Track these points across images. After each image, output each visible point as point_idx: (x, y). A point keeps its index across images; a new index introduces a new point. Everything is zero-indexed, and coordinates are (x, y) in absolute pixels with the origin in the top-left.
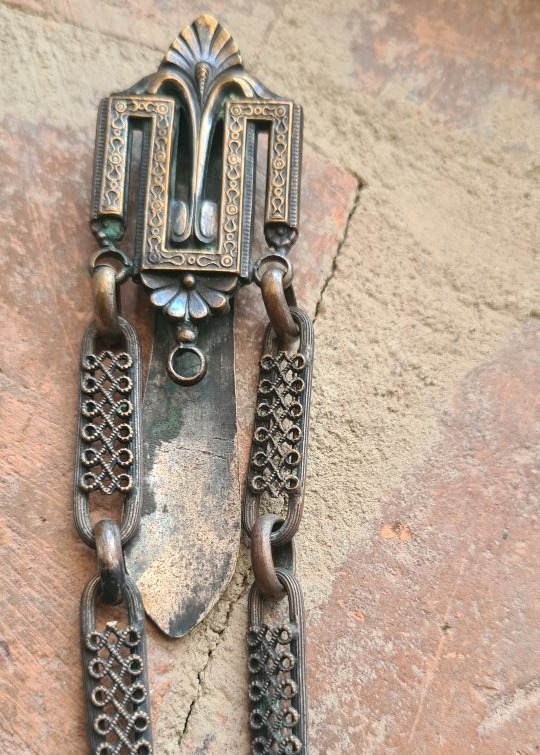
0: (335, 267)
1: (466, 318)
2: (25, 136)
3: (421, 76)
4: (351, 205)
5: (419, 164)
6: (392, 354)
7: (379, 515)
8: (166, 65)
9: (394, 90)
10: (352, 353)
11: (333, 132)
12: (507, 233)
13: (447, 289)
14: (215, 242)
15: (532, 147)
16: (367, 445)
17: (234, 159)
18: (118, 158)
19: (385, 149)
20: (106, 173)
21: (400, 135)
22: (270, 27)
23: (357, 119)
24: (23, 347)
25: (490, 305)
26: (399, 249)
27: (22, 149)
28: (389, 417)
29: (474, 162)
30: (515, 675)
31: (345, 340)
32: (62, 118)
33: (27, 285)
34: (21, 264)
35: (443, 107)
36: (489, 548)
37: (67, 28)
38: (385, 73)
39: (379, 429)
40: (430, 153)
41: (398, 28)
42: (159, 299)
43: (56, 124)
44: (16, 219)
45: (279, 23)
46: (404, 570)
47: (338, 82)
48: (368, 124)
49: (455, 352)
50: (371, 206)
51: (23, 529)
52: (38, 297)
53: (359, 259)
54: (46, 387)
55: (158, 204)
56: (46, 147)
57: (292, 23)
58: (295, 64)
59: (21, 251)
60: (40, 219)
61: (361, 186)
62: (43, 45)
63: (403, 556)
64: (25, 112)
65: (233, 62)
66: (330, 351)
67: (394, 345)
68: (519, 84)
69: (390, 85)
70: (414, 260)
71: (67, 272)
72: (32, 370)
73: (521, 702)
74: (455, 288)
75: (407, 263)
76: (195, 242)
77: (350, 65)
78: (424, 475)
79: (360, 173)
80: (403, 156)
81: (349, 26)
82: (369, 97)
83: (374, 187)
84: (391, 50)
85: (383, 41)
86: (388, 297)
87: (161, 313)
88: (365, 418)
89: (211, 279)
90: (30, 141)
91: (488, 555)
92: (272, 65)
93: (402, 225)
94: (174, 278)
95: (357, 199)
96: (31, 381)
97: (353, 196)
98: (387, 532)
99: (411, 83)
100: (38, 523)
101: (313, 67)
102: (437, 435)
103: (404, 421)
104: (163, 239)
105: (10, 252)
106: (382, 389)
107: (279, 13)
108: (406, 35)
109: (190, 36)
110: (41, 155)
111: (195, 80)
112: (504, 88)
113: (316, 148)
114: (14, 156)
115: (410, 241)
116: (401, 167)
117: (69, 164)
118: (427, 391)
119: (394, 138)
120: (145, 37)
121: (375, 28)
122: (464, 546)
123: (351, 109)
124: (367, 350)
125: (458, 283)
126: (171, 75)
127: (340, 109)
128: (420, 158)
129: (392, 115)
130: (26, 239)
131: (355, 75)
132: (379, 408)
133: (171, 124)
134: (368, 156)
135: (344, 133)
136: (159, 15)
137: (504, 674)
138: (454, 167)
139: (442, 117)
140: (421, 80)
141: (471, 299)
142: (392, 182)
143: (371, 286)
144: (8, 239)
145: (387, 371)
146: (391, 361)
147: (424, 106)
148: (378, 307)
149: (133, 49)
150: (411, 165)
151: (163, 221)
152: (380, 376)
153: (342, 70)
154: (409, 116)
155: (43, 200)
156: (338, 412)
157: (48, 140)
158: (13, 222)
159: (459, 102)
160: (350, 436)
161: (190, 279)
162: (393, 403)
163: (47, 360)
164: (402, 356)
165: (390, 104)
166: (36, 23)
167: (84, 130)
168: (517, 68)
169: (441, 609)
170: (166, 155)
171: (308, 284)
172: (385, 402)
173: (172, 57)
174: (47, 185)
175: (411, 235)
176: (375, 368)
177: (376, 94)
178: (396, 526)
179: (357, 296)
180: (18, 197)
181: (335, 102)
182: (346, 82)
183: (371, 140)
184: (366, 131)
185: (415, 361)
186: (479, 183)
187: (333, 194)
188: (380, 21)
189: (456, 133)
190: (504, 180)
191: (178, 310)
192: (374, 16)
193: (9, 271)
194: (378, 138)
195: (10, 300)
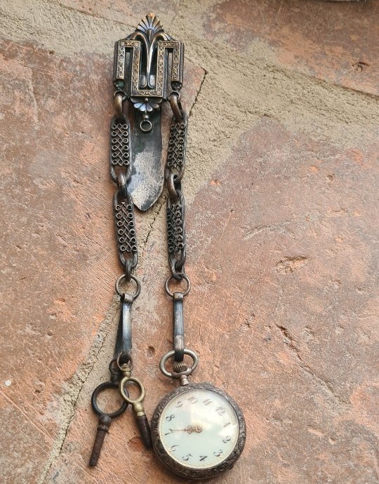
0: (196, 100)
1: (241, 116)
2: (88, 57)
3: (228, 35)
4: (202, 79)
5: (227, 65)
6: (216, 128)
7: (210, 178)
8: (138, 30)
9: (218, 40)
10: (202, 127)
11: (196, 55)
12: (257, 88)
13: (235, 107)
14: (154, 88)
15: (266, 59)
16: (206, 156)
17: (161, 61)
18: (122, 61)
19: (215, 61)
20: (118, 66)
21: (220, 55)
22: (174, 19)
23: (205, 50)
24: (90, 125)
25: (250, 112)
26: (219, 94)
27: (87, 61)
28: (214, 148)
29: (246, 65)
30: (254, 224)
31: (199, 123)
32: (101, 51)
33: (91, 106)
34: (89, 99)
35: (235, 46)
36: (247, 187)
37: (101, 20)
38: (215, 34)
39: (210, 151)
40: (230, 61)
41: (220, 18)
42: (137, 106)
43: (99, 53)
45: (177, 17)
46: (217, 193)
47: (198, 37)
48: (209, 52)
49: (238, 127)
50: (209, 80)
51: (93, 180)
52: (95, 109)
53: (205, 97)
54: (99, 138)
55: (136, 76)
56: (96, 61)
57: (182, 17)
58: (183, 31)
59: (88, 95)
60: (95, 84)
61: (206, 74)
62: (93, 26)
63: (218, 190)
64: (88, 49)
65: (160, 29)
66: (194, 127)
67: (216, 125)
68: (263, 37)
69: (216, 38)
70: (224, 97)
71: (104, 101)
72: (94, 132)
73: (256, 232)
74: (238, 106)
75: (221, 99)
76: (148, 88)
77: (202, 32)
78: (225, 166)
79: (206, 69)
80: (221, 63)
81: (202, 17)
82: (209, 43)
83: (211, 73)
84: (217, 26)
85: (214, 23)
86: (215, 110)
87: (138, 110)
88: (206, 148)
89: (154, 99)
90: (90, 59)
91: (247, 189)
92: (174, 32)
93: (220, 86)
94: (141, 99)
95: (204, 78)
96: (94, 136)
97: (203, 76)
98: (213, 183)
99: (224, 37)
100: (98, 178)
101: (189, 32)
102: (231, 153)
103: (219, 149)
104: (137, 86)
105: (85, 95)
106: (212, 139)
107: (177, 14)
108: (224, 21)
109: (145, 20)
110: (94, 64)
111: (147, 35)
112: (258, 39)
113: (190, 60)
114: (85, 64)
115: (223, 92)
116: (220, 67)
117: (104, 66)
118: (228, 140)
119: (218, 57)
120: (129, 23)
121: (212, 18)
122: (238, 186)
123: (203, 47)
124: (207, 127)
125: (239, 105)
126: (139, 33)
127: (198, 47)
128: (227, 63)
129: (217, 48)
130: (90, 91)
131: (204, 35)
132: (211, 145)
133: (139, 50)
134: (209, 63)
135: (200, 55)
136: (134, 15)
137: (250, 224)
138: (239, 67)
139: (234, 49)
140: (228, 37)
141: (243, 110)
142: (217, 72)
143: (209, 106)
144: (84, 91)
145: (214, 133)
146: (215, 130)
147: (228, 46)
148: (211, 113)
149: (125, 27)
150: (224, 66)
151: (137, 81)
152: (211, 135)
153: (199, 33)
154: (223, 49)
155: (95, 78)
156: (197, 146)
157: (96, 58)
158: (85, 85)
159: (241, 44)
160: (201, 153)
161: (147, 99)
162: (215, 143)
163: (99, 129)
164: (219, 129)
165: (216, 45)
166: (90, 18)
167: (109, 55)
168: (263, 31)
169: (230, 205)
170: (138, 60)
171: (187, 105)
172: (213, 143)
173: (139, 28)
174: (96, 73)
175: (223, 90)
176: (210, 133)
177: (211, 41)
178: (216, 181)
179: (203, 109)
180: (87, 77)
181: (197, 44)
182: (201, 38)
183: (210, 57)
184: (208, 54)
185: (223, 130)
186: (248, 72)
187: (196, 75)
188: (214, 16)
189: (240, 55)
190: (257, 70)
191: (143, 109)
192: (211, 14)
193: (85, 101)
194: (212, 57)
195: (85, 110)
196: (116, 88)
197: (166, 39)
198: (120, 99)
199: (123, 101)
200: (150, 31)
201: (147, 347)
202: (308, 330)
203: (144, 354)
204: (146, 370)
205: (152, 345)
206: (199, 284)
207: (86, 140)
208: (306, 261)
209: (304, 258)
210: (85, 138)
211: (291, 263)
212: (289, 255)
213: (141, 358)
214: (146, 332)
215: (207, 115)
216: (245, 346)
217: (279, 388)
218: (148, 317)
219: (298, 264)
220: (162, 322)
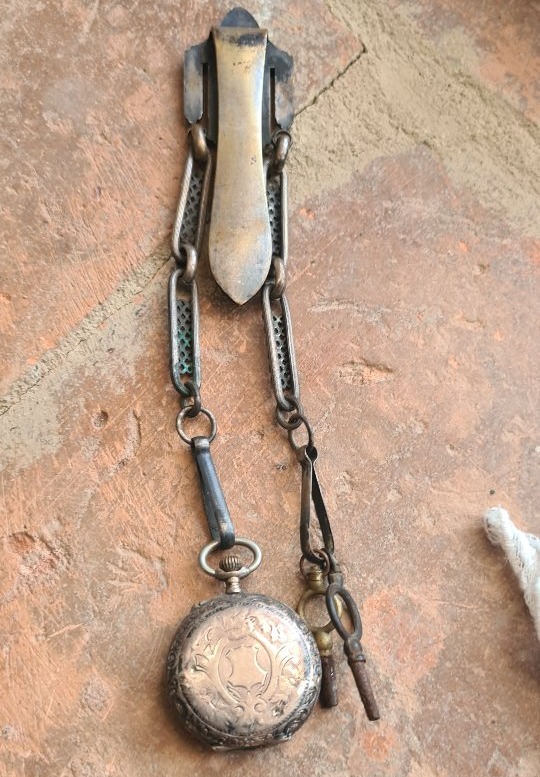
0: (332, 84)
1: (389, 132)
3: (420, 8)
4: (354, 58)
5: (400, 51)
6: (343, 135)
7: (303, 203)
9: (403, 10)
10: (322, 126)
11: (362, 20)
12: (430, 100)
13: (386, 116)
15: (462, 62)
16: (311, 171)
19: (385, 38)
21: (396, 33)
23: (376, 17)
24: (160, 65)
25: (404, 131)
26: (369, 88)
28: (327, 163)
29: (428, 60)
30: (336, 293)
31: (322, 120)
33: (174, 37)
34: (175, 27)
35: (424, 26)
36: (351, 236)
39: (320, 165)
40: (408, 47)
44: (181, 5)
46: (303, 230)
48: (381, 22)
49: (375, 145)
50: (365, 63)
51: (128, 144)
52: (177, 45)
53: (346, 85)
54: (164, 87)
59: (177, 20)
60: (192, 9)
61: (364, 51)
63: (307, 225)
66: (312, 122)
67: (346, 131)
68: (471, 29)
69: (401, 7)
70: (375, 96)
71: (196, 37)
72: (160, 76)
73: (334, 306)
74: (390, 116)
75: (370, 96)
78: (334, 194)
79: (366, 45)
80: (392, 43)
82: (388, 9)
83: (370, 54)
86: (353, 108)
88: (315, 158)
91: (348, 239)
93: (377, 77)
95: (358, 57)
96: (158, 81)
97: (357, 54)
98: (303, 212)
99: (413, 9)
100: (137, 143)
102: (348, 178)
103: (335, 167)
105: (172, 19)
106: (330, 148)
112: (463, 28)
113: (348, 25)
115: (377, 86)
116: (389, 49)
118: (353, 158)
119: (392, 34)
122: (338, 231)
123: (375, 12)
124: (331, 128)
125: (393, 114)
127: (370, 10)
128: (401, 48)
129: (396, 22)
130: (182, 16)
132: (324, 157)
134: (374, 39)
135: (366, 23)
137: (331, 292)
138: (417, 59)
139: (421, 31)
140: (419, 10)
141: (395, 123)
142: (381, 56)
143: (347, 101)
144: (173, 13)
145: (336, 141)
146: (340, 138)
147: (414, 23)
148: (346, 111)
150: (395, 50)
152: (332, 142)
154: (404, 25)
158: (179, 5)
159: (435, 27)
160: (304, 164)
162: (333, 156)
164: (347, 137)
165: (397, 16)
168: (474, 21)
169: (314, 253)
171: (314, 86)
172: (328, 155)
175: (379, 84)
176: (331, 138)
177: (391, 8)
178: (309, 211)
179: (337, 102)
181: (369, 6)
183: (380, 30)
184: (378, 25)
185: (353, 142)
186: (427, 72)
187: (346, 49)
189: (425, 42)
190: (441, 74)
193: (168, 27)
194: (383, 31)
195: (163, 40)
201: (99, 410)
202: (348, 477)
203: (89, 419)
204: (82, 443)
205: (107, 410)
206: (217, 350)
207: (144, 83)
208: (391, 376)
209: (389, 371)
210: (144, 80)
211: (367, 370)
212: (368, 357)
213: (82, 423)
214: (108, 387)
215: (338, 113)
216: (243, 464)
217: (266, 544)
218: (120, 367)
219: (377, 377)
220: (137, 382)
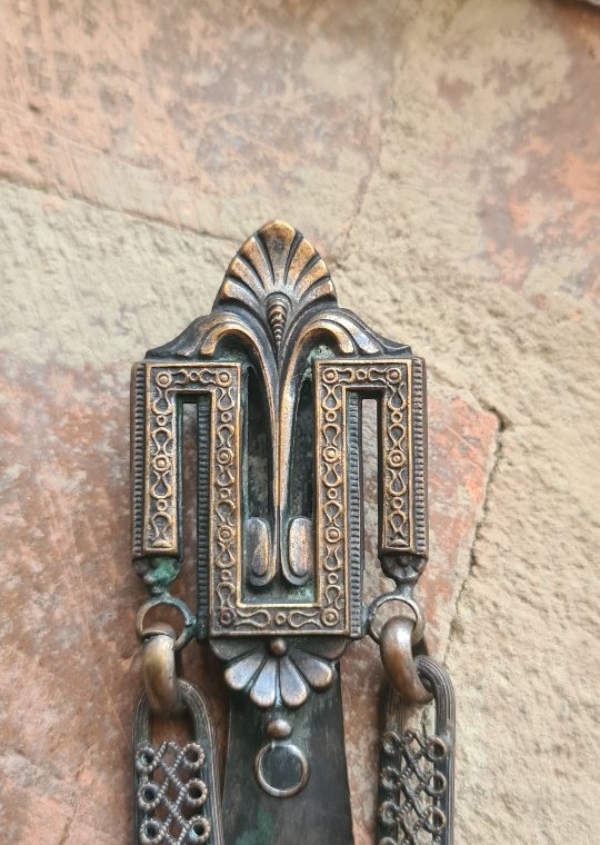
0: (474, 561)
2: (29, 384)
3: (579, 252)
5: (580, 387)
6: (559, 690)
9: (546, 277)
10: (503, 694)
11: (459, 345)
14: (312, 579)
17: (332, 455)
19: (533, 366)
20: (150, 489)
21: (554, 345)
22: (363, 188)
23: (492, 322)
24: (50, 718)
26: (559, 524)
27: (26, 405)
28: (557, 785)
32: (80, 351)
33: (48, 620)
34: (39, 589)
37: (77, 206)
38: (529, 251)
39: (543, 806)
41: (542, 179)
42: (237, 676)
43: (71, 363)
44: (27, 517)
45: (376, 180)
47: (464, 269)
48: (508, 331)
50: (517, 457)
52: (66, 639)
54: (87, 778)
55: (228, 530)
56: (60, 400)
57: (394, 176)
58: (400, 242)
59: (36, 567)
60: (58, 515)
61: (503, 426)
62: (45, 237)
64: (26, 346)
66: (474, 693)
67: (559, 674)
69: (537, 270)
70: (582, 539)
71: (102, 597)
72: (65, 752)
75: (573, 545)
76: (283, 585)
77: (478, 242)
79: (500, 408)
80: (559, 376)
81: (474, 177)
82: (507, 289)
83: (521, 430)
84: (535, 214)
85: (523, 200)
86: (549, 599)
87: (242, 698)
88: (524, 789)
90: (36, 392)
92: (368, 247)
93: (560, 483)
94: (262, 647)
95: (498, 452)
96: (66, 769)
99: (565, 265)
101: (427, 247)
103: (578, 788)
104: (237, 587)
105: (20, 570)
106: (546, 744)
107: (374, 163)
108: (556, 189)
109: (256, 254)
110: (55, 416)
111: (268, 324)
113: (439, 375)
114: (15, 416)
115: (574, 510)
116: (557, 392)
117: (93, 425)
119: (545, 350)
120: (187, 214)
121: (511, 179)
123: (483, 309)
124: (523, 686)
126: (234, 322)
127: (467, 308)
128: (583, 379)
129: (541, 316)
130: (42, 548)
131: (485, 256)
133: (238, 400)
134: (511, 379)
135: (475, 346)
136: (205, 179)
140: (580, 260)
142: (544, 417)
143: (523, 585)
144: (18, 551)
145: (551, 714)
146: (556, 700)
147: (586, 303)
148: (534, 617)
149: (172, 236)
150: (571, 390)
151: (236, 559)
152: (542, 725)
153: (466, 248)
154: (565, 318)
155: (61, 484)
156: (487, 785)
157: (62, 389)
158: (21, 521)
160: (504, 815)
161: (281, 644)
162: (562, 763)
163: (84, 736)
164: (570, 689)
165: (538, 301)
166: (33, 200)
167: (110, 370)
170: (233, 451)
171: (439, 598)
172: (548, 761)
173: (233, 289)
174: (64, 461)
175: (576, 500)
176: (535, 713)
177: (517, 285)
179: (506, 602)
180: (25, 481)
181: (460, 298)
182: (475, 269)
183: (514, 354)
184: (505, 341)
185: (589, 696)
187: (466, 452)
188: (518, 166)
191: (265, 694)
192: (508, 160)
193: (23, 599)
194: (523, 351)
195: (26, 644)
196: (148, 590)
197: (348, 347)
198: (163, 648)
199: (177, 652)
200: (281, 302)
207: (32, 792)
210: (28, 784)
215: (522, 636)
